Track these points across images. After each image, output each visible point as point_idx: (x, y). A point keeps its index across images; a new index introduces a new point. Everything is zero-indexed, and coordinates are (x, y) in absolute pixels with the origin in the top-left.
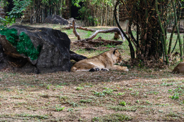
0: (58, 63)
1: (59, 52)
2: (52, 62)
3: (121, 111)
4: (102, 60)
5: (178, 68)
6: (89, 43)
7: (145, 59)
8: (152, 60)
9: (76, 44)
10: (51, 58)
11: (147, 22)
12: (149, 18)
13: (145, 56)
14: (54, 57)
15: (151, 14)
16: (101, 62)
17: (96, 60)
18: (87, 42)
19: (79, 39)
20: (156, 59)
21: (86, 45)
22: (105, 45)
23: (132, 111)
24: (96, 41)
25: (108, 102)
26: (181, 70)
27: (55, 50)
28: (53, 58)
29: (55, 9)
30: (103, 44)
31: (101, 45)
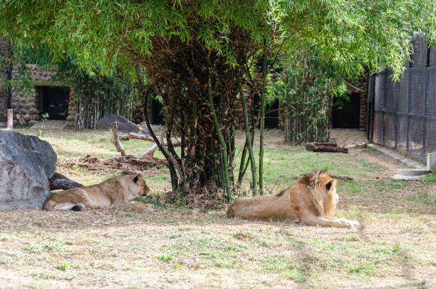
0: (23, 194)
1: (24, 174)
2: (10, 191)
3: (47, 278)
4: (108, 190)
5: (233, 208)
6: (130, 163)
7: (193, 192)
8: (204, 193)
9: (107, 164)
10: (7, 184)
11: (195, 126)
12: (199, 120)
13: (191, 186)
14: (14, 183)
15: (203, 112)
16: (104, 194)
17: (95, 191)
18: (126, 161)
19: (123, 154)
20: (210, 192)
21: (125, 166)
22: (158, 168)
23: (66, 279)
24: (143, 160)
25: (39, 263)
26: (236, 213)
27: (15, 172)
28: (13, 185)
29: (118, 104)
30: (155, 165)
31: (151, 167)
